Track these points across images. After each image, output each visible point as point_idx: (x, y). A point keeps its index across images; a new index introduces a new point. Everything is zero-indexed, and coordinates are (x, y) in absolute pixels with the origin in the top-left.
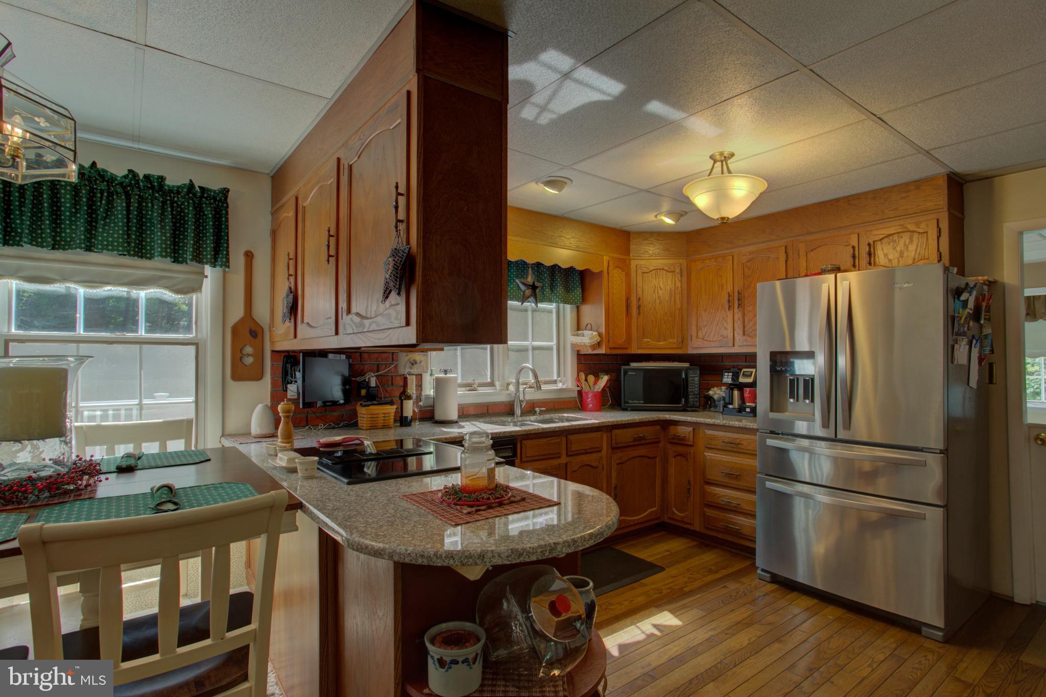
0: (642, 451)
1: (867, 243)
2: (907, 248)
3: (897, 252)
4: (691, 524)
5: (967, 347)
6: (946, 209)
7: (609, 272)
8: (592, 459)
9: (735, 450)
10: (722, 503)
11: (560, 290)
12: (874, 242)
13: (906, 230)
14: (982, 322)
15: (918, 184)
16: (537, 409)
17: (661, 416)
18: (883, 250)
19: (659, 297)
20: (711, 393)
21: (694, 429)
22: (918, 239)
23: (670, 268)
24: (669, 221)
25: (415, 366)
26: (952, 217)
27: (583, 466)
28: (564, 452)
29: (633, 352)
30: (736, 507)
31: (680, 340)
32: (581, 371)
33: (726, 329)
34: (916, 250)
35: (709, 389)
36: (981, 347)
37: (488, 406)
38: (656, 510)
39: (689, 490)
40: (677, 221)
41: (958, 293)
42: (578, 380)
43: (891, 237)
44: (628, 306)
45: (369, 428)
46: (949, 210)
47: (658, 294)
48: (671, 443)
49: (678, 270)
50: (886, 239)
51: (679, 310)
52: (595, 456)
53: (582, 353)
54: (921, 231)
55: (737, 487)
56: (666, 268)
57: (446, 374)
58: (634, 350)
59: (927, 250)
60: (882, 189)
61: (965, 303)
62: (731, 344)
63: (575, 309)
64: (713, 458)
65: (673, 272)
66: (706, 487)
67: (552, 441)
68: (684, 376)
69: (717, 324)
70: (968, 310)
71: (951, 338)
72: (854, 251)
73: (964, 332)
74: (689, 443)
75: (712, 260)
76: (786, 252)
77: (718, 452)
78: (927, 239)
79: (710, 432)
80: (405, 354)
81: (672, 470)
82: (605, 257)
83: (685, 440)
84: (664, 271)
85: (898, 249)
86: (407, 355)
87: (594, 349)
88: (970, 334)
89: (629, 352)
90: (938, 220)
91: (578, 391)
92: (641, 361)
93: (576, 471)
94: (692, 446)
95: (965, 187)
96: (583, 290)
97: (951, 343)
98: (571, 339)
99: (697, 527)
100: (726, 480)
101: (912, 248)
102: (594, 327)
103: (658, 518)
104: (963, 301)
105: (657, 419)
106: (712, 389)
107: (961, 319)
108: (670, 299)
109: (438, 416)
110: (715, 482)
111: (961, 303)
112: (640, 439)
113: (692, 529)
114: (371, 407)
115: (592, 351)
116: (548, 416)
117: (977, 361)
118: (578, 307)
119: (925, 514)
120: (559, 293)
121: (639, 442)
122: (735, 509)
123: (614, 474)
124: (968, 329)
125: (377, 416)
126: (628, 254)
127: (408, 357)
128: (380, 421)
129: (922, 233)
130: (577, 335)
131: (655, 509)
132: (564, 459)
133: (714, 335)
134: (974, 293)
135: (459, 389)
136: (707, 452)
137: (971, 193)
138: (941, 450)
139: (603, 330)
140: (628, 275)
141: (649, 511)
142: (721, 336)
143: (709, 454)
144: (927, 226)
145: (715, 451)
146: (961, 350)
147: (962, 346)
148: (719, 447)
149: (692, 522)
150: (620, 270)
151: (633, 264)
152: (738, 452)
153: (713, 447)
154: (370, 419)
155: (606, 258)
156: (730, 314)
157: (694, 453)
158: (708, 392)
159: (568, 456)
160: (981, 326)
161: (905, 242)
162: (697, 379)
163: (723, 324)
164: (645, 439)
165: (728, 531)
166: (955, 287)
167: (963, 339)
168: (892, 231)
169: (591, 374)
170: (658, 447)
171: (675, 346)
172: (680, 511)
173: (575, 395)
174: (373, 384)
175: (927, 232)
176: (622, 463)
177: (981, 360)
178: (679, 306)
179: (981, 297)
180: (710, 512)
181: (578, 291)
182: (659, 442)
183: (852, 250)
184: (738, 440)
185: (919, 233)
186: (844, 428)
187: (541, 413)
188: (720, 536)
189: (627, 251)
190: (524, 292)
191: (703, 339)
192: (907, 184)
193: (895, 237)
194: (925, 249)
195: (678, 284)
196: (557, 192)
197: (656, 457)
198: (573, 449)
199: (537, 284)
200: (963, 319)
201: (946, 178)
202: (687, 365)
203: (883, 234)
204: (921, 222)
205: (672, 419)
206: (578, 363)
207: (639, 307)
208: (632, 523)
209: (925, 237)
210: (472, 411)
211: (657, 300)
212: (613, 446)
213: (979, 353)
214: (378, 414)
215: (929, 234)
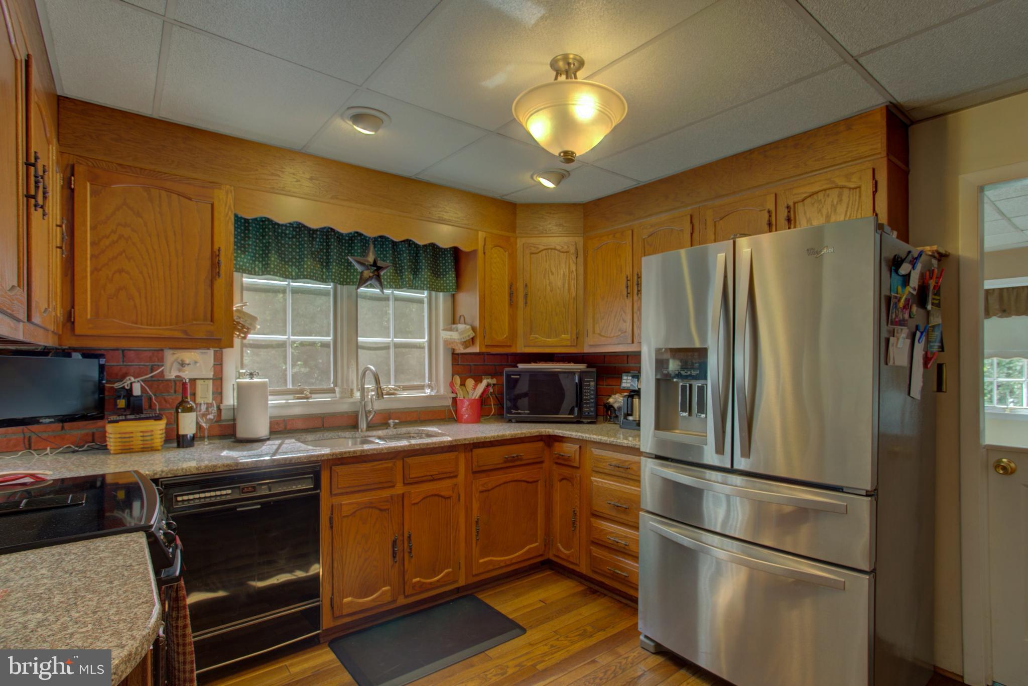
0: (518, 474)
1: (786, 205)
2: (835, 210)
3: (822, 216)
4: (576, 564)
5: (908, 341)
6: (884, 154)
7: (487, 252)
8: (443, 487)
9: (623, 475)
10: (609, 541)
11: (425, 274)
12: (794, 203)
13: (834, 186)
14: (929, 307)
15: (848, 123)
16: (391, 421)
17: (543, 430)
18: (805, 213)
19: (550, 282)
20: (611, 400)
21: (580, 447)
22: (849, 197)
23: (563, 247)
24: (548, 184)
25: (186, 368)
26: (892, 167)
27: (427, 497)
28: (399, 478)
29: (519, 351)
30: (624, 548)
31: (574, 337)
32: (458, 374)
33: (625, 321)
34: (847, 211)
35: (610, 396)
36: (928, 342)
37: (323, 418)
38: (537, 546)
39: (574, 523)
40: (558, 183)
41: (895, 263)
42: (452, 385)
43: (815, 196)
44: (511, 295)
45: (120, 451)
46: (888, 155)
47: (549, 279)
48: (557, 463)
49: (572, 250)
50: (809, 199)
51: (574, 299)
52: (448, 483)
53: (457, 352)
54: (852, 185)
55: (626, 522)
56: (558, 247)
57: (252, 378)
58: (521, 348)
59: (859, 211)
60: (805, 133)
61: (906, 279)
62: (630, 341)
63: (450, 300)
64: (600, 484)
65: (567, 252)
66: (593, 520)
67: (380, 466)
68: (577, 381)
69: (615, 316)
70: (909, 289)
71: (884, 328)
72: (770, 216)
73: (904, 320)
74: (575, 465)
75: (610, 237)
76: (691, 222)
77: (606, 477)
78: (860, 197)
79: (597, 452)
80: (171, 352)
81: (557, 497)
82: (480, 233)
83: (570, 461)
84: (556, 251)
85: (824, 211)
86: (174, 354)
87: (466, 347)
88: (912, 323)
89: (512, 350)
90: (874, 170)
91: (453, 398)
92: (529, 362)
93: (417, 503)
94: (578, 468)
95: (910, 129)
96: (458, 276)
97: (884, 335)
98: (445, 335)
99: (584, 569)
100: (614, 513)
101: (841, 209)
102: (467, 320)
103: (541, 555)
104: (903, 276)
105: (537, 434)
106: (613, 396)
107: (899, 301)
108: (564, 285)
109: (241, 433)
110: (601, 515)
111: (900, 279)
112: (514, 459)
113: (578, 570)
114: (121, 424)
115: (464, 349)
116: (404, 430)
117: (921, 361)
118: (453, 296)
119: (844, 582)
120: (424, 278)
121: (512, 463)
122: (623, 550)
123: (476, 505)
124: (910, 317)
125: (131, 435)
126: (514, 232)
127: (175, 356)
128: (137, 442)
129: (854, 189)
130: (451, 330)
131: (537, 544)
132: (399, 489)
133: (612, 329)
134: (919, 266)
135: (270, 398)
136: (595, 477)
137: (919, 138)
138: (867, 491)
139: (477, 324)
140: (513, 256)
141: (528, 547)
142: (620, 330)
143: (596, 480)
144: (860, 178)
145: (603, 476)
146: (899, 346)
147: (901, 340)
148: (606, 471)
149: (578, 563)
150: (502, 250)
151: (520, 242)
152: (627, 478)
153: (601, 470)
154: (119, 440)
155: (481, 235)
156: (628, 302)
157: (580, 476)
158: (608, 399)
159: (405, 484)
160: (928, 313)
161: (832, 201)
162: (593, 384)
163: (621, 315)
164: (521, 460)
165: (615, 577)
166: (892, 256)
167: (902, 330)
168: (816, 188)
169: (469, 378)
170: (541, 468)
171: (569, 343)
172: (567, 546)
173: (449, 402)
174: (137, 391)
175: (859, 187)
176: (489, 490)
177: (926, 360)
178: (574, 294)
179: (928, 273)
180: (597, 552)
181: (451, 276)
182: (542, 462)
183: (767, 215)
184: (627, 463)
185: (850, 189)
186: (743, 455)
187: (396, 426)
188: (607, 581)
189: (513, 228)
190: (362, 273)
191: (600, 335)
192: (836, 124)
193: (821, 195)
194: (858, 209)
195: (573, 268)
196: (373, 133)
197: (537, 481)
198: (412, 476)
199: (380, 263)
200: (903, 301)
201: (885, 111)
202: (582, 367)
203: (805, 193)
204: (853, 173)
205: (556, 434)
206: (452, 365)
207: (526, 296)
208: (502, 564)
209: (858, 194)
210: (300, 425)
211: (548, 288)
212: (474, 470)
213: (924, 350)
214: (132, 433)
215: (863, 188)
